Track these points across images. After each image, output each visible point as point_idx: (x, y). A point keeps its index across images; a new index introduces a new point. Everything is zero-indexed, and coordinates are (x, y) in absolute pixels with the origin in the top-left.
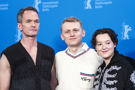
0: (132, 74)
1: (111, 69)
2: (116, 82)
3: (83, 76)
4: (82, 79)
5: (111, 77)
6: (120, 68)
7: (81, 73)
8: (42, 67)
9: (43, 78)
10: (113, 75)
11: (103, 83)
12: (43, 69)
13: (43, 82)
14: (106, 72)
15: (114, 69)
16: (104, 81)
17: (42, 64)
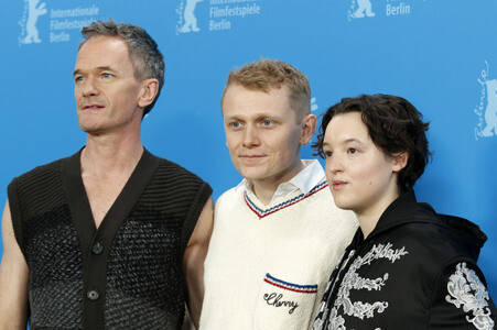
0: (452, 277)
1: (369, 255)
2: (381, 306)
3: (271, 289)
4: (267, 297)
5: (366, 287)
6: (402, 252)
7: (268, 275)
8: (118, 245)
9: (117, 287)
10: (374, 282)
11: (334, 311)
12: (122, 255)
13: (115, 305)
14: (351, 268)
15: (382, 256)
16: (338, 303)
17: (121, 234)
